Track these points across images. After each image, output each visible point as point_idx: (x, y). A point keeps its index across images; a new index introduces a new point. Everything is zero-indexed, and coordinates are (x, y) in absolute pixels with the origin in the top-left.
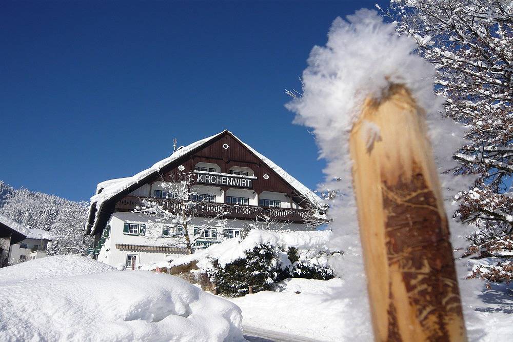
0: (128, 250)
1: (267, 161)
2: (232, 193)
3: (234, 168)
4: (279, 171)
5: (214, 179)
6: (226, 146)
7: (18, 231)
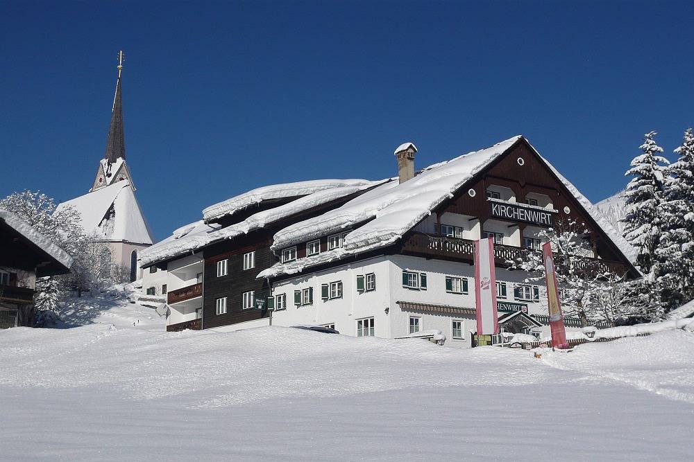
0: (411, 310)
1: (571, 188)
2: (530, 232)
3: (532, 195)
4: (585, 203)
5: (510, 212)
6: (521, 161)
7: (58, 259)
